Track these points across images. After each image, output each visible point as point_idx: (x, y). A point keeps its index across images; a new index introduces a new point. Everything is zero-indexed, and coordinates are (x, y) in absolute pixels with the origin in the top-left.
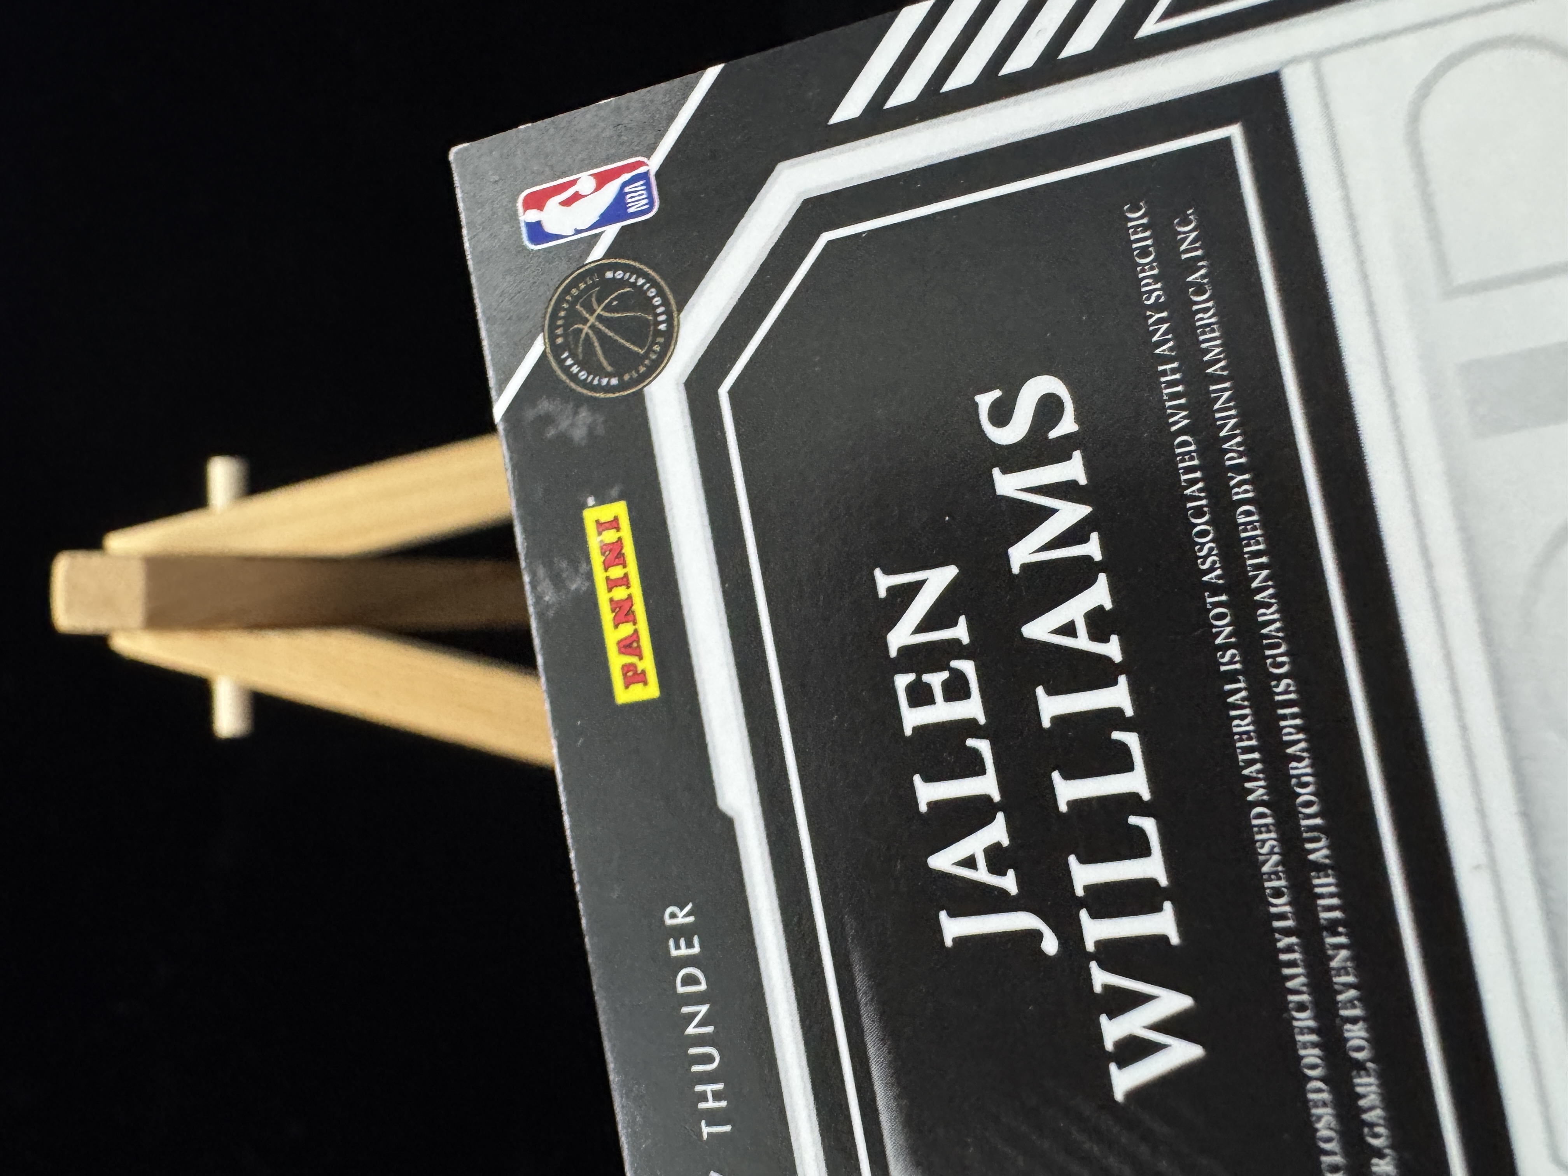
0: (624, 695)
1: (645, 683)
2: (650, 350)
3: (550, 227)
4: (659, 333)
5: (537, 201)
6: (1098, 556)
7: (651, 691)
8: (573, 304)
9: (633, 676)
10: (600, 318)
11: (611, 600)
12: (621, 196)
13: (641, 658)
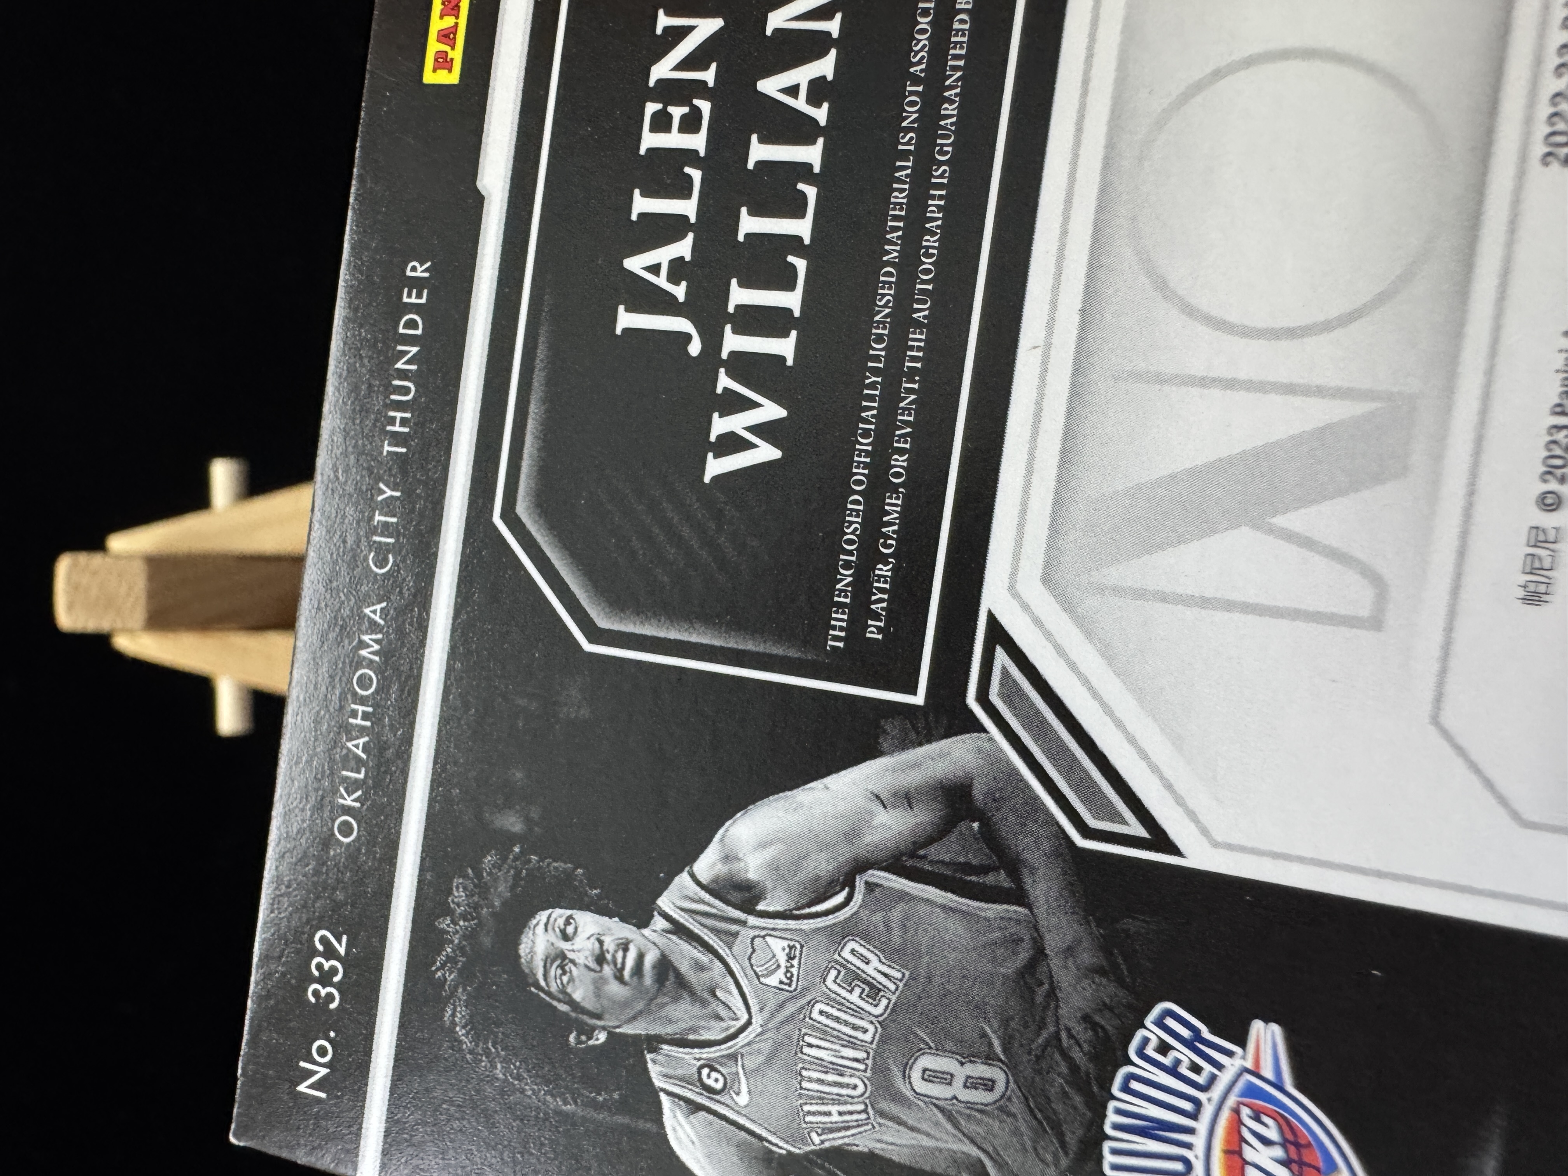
0: (431, 76)
1: (450, 70)
6: (835, 34)
7: (452, 78)
9: (443, 61)
13: (453, 48)
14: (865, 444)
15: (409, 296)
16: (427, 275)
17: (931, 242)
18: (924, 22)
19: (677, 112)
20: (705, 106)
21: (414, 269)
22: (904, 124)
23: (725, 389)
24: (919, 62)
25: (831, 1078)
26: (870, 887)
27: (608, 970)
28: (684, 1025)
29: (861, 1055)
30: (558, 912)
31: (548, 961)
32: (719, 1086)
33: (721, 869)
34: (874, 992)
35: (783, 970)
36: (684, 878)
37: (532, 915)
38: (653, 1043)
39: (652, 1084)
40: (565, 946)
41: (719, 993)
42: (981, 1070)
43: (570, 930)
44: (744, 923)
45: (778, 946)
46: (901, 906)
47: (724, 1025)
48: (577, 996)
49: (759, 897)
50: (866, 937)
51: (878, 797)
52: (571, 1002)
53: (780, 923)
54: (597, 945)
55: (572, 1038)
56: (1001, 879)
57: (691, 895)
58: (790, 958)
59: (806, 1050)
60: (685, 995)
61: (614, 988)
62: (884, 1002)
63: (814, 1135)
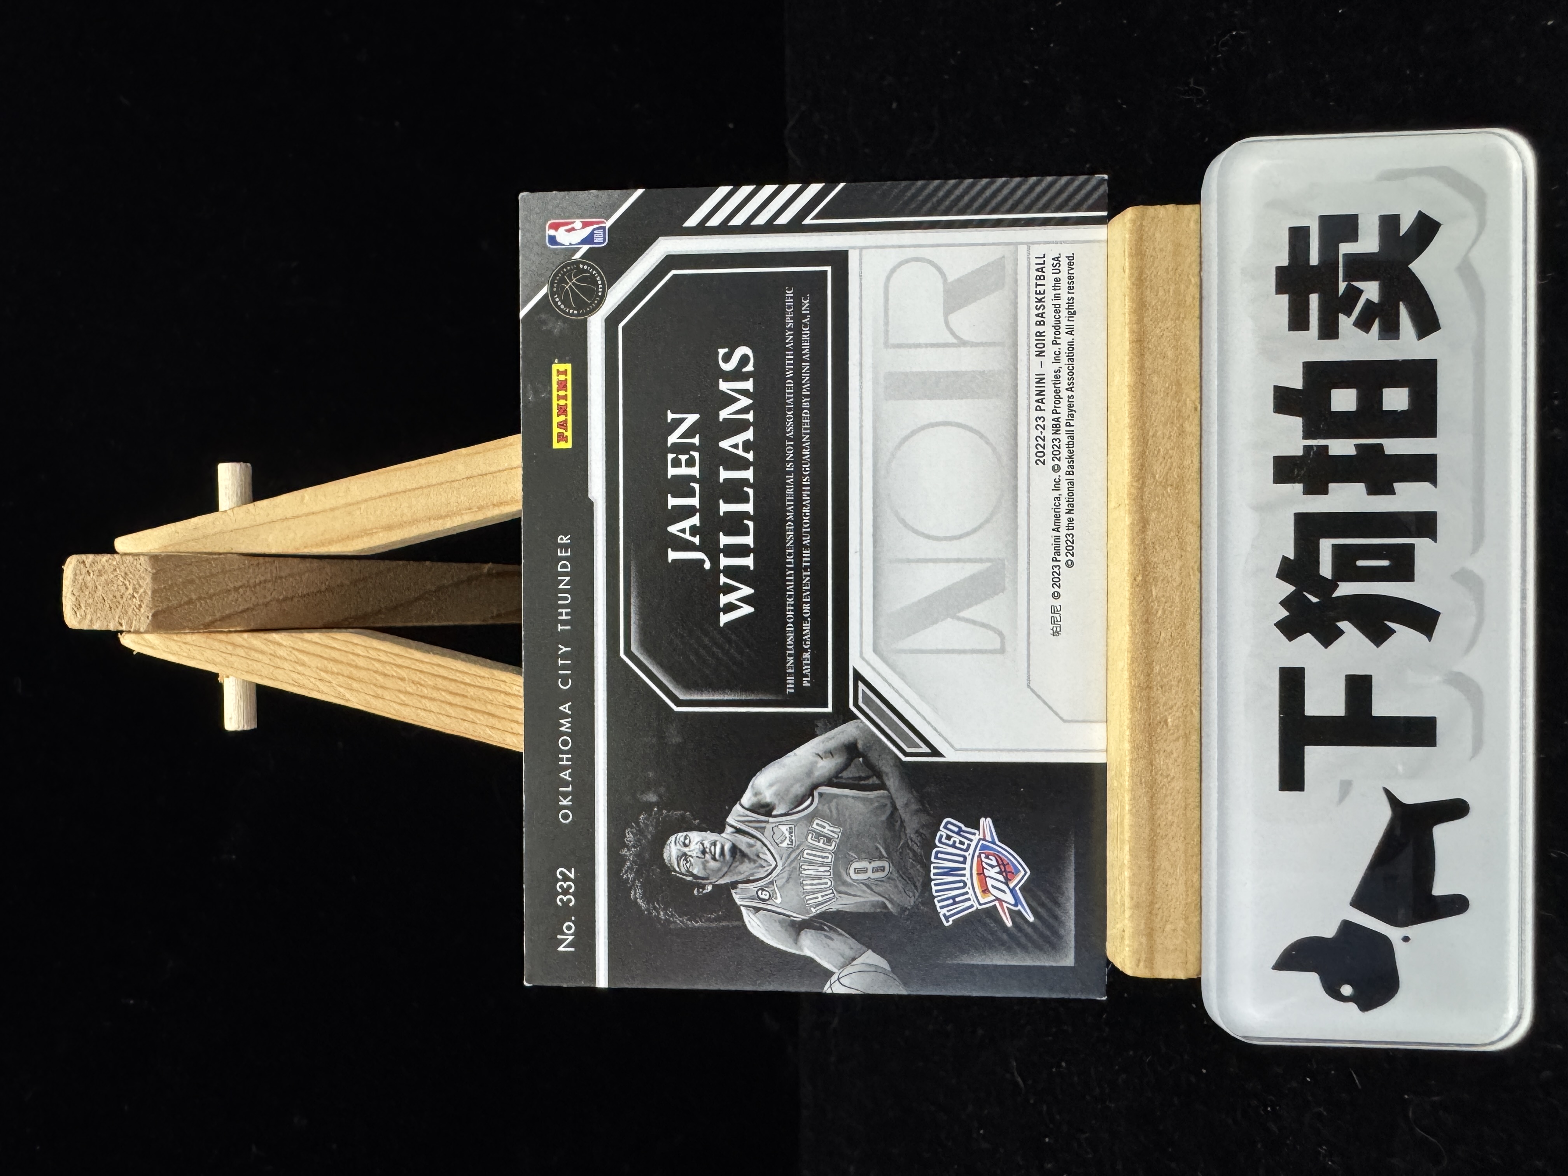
0: (556, 445)
1: (567, 442)
2: (593, 302)
3: (559, 239)
4: (598, 296)
5: (556, 227)
6: (751, 420)
7: (568, 445)
8: (563, 275)
9: (562, 438)
10: (573, 284)
11: (558, 405)
12: (592, 234)
13: (566, 431)
14: (790, 601)
15: (561, 552)
16: (569, 541)
17: (806, 510)
18: (790, 414)
19: (683, 458)
20: (696, 455)
21: (561, 539)
22: (788, 459)
23: (725, 583)
24: (790, 432)
25: (816, 882)
26: (821, 795)
27: (708, 856)
28: (747, 874)
29: (828, 869)
30: (680, 834)
31: (678, 859)
32: (767, 897)
33: (754, 800)
34: (829, 840)
35: (788, 839)
36: (737, 808)
37: (668, 839)
38: (734, 885)
39: (736, 904)
40: (686, 850)
41: (761, 855)
42: (878, 864)
43: (687, 842)
44: (767, 822)
45: (784, 829)
46: (835, 800)
47: (765, 869)
48: (695, 872)
49: (773, 809)
50: (823, 817)
51: (818, 755)
52: (692, 875)
53: (784, 818)
54: (701, 847)
55: (695, 892)
56: (874, 780)
57: (742, 814)
58: (791, 833)
59: (803, 872)
60: (746, 861)
61: (712, 864)
62: (834, 843)
63: (812, 909)
